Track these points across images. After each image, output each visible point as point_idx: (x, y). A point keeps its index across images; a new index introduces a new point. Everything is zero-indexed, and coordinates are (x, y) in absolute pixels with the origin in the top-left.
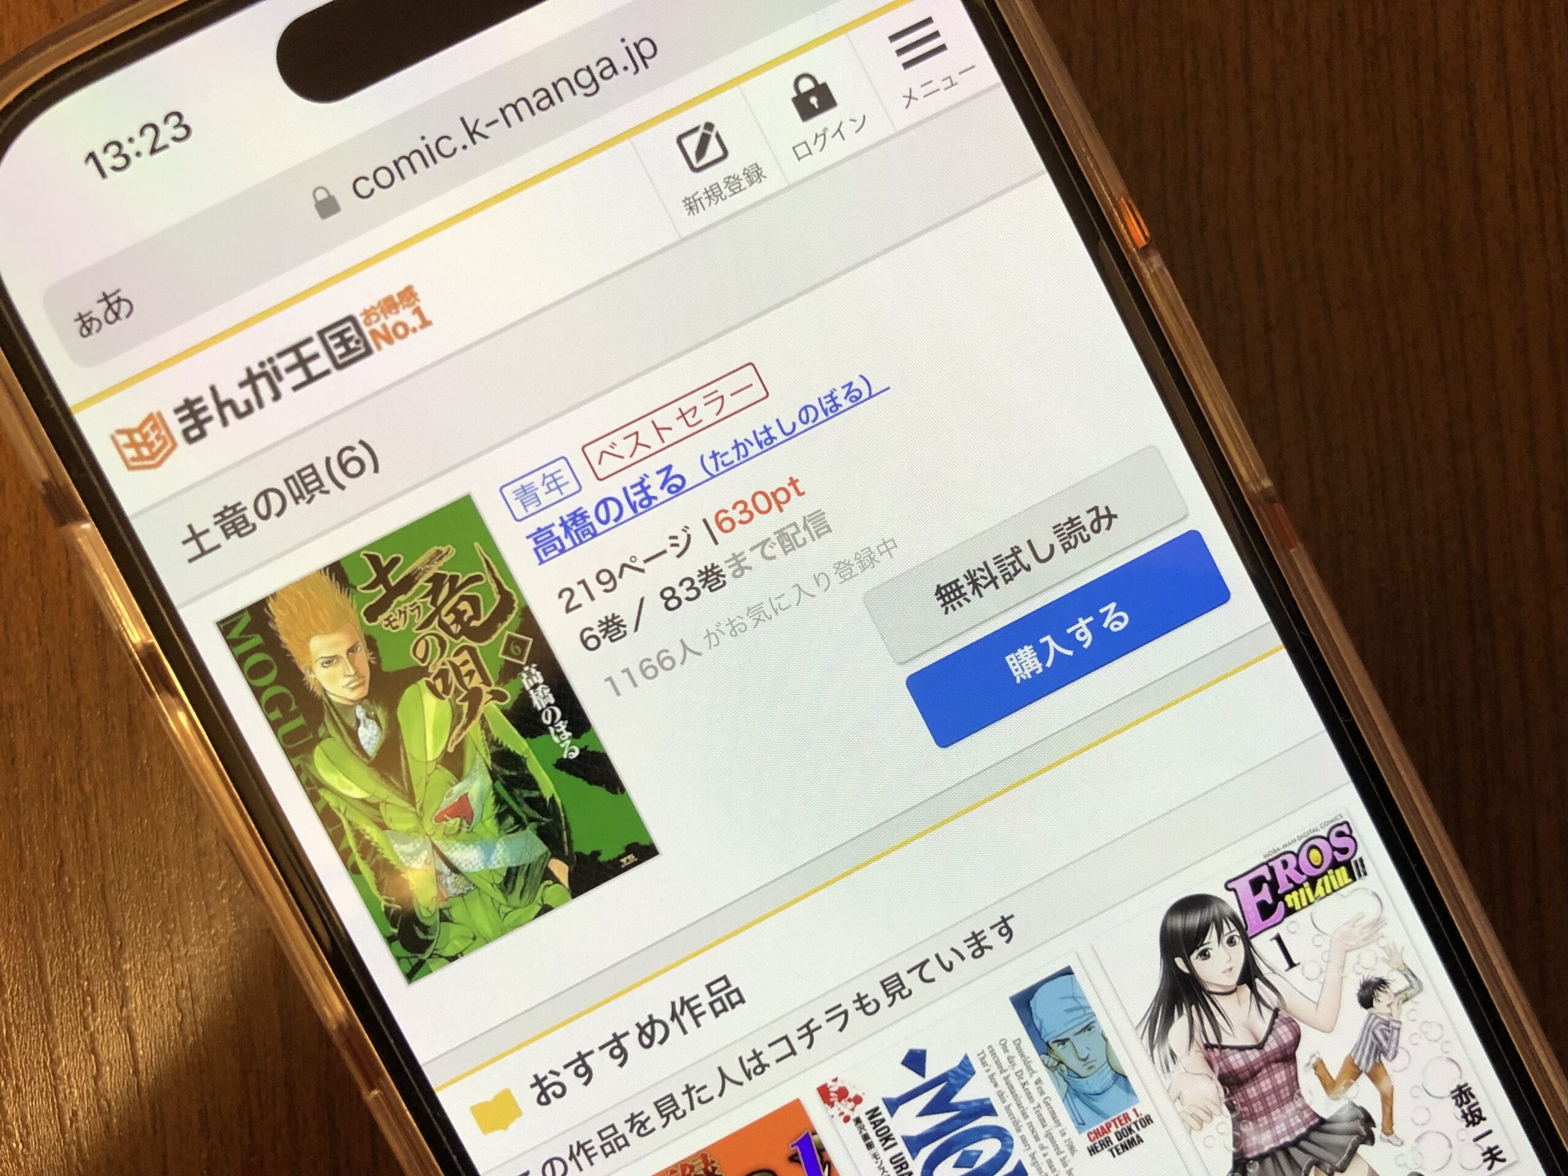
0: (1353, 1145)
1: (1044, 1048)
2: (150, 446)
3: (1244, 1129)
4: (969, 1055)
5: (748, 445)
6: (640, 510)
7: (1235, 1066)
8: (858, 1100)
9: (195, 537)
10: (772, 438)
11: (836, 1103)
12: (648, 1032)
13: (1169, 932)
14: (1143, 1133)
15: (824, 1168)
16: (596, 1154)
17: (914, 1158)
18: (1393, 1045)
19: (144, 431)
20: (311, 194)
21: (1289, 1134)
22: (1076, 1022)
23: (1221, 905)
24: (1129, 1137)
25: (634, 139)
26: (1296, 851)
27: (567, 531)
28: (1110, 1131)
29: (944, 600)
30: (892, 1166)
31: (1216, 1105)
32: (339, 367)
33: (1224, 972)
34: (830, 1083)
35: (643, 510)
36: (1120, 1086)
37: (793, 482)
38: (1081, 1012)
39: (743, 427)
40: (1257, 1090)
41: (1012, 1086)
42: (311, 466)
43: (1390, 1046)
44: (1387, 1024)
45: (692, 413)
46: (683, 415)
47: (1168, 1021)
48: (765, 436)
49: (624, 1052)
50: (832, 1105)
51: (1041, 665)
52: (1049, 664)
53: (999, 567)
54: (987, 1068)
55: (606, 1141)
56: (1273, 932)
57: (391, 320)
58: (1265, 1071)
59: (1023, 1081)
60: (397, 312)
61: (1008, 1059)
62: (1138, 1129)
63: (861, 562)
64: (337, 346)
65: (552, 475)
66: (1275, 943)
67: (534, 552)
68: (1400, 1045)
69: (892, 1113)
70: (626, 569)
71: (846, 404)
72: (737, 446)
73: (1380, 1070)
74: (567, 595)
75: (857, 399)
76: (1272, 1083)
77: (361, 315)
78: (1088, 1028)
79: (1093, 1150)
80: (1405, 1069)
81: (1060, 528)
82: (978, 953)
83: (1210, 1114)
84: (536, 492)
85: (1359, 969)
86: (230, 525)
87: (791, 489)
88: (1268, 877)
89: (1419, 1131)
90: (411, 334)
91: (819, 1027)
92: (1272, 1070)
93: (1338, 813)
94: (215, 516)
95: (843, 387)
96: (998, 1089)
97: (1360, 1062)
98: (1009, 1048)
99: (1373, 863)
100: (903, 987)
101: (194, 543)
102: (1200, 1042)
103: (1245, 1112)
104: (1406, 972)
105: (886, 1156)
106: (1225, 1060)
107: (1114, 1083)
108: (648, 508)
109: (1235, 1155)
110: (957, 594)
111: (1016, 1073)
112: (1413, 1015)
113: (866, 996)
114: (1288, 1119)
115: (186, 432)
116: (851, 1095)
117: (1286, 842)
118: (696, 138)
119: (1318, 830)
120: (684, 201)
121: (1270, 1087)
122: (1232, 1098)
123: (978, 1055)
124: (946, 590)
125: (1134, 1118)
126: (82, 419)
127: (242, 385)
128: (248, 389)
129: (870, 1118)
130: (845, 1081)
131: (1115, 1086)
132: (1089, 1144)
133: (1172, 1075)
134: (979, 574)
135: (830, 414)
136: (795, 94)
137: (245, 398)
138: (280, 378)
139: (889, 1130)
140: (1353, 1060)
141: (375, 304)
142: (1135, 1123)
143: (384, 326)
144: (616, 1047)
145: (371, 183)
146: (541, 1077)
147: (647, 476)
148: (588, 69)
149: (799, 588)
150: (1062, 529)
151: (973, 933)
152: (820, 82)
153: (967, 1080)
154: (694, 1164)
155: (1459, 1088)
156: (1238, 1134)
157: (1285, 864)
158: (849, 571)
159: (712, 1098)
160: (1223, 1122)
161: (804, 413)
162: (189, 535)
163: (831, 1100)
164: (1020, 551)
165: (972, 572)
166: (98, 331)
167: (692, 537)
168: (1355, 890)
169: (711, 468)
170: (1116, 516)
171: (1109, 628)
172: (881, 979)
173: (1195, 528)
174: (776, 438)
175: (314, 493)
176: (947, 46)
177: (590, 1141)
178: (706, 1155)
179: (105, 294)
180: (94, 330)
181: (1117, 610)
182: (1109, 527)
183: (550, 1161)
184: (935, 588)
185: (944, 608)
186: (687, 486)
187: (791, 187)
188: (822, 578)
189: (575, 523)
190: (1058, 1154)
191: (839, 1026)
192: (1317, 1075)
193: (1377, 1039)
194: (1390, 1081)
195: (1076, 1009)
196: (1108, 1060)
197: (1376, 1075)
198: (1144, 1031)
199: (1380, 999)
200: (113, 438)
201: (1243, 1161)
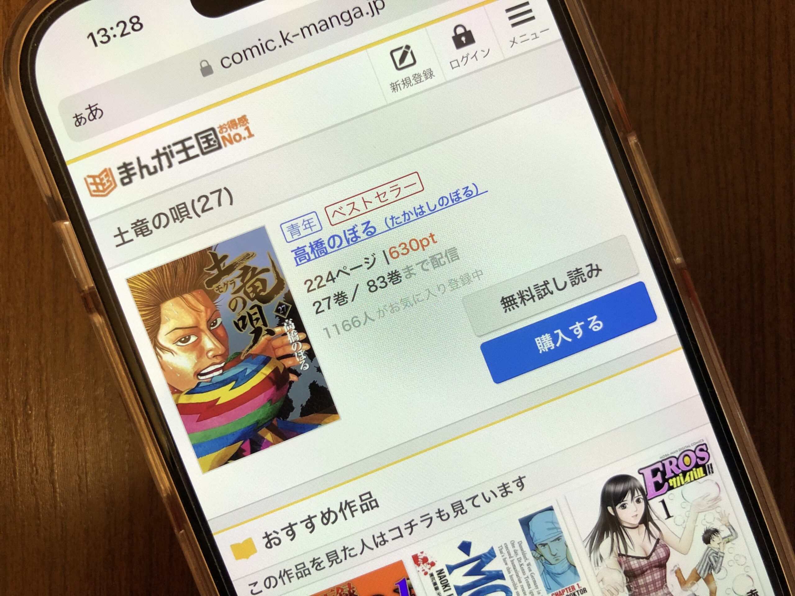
1: (534, 547)
2: (103, 185)
4: (494, 547)
5: (410, 214)
6: (351, 243)
7: (633, 567)
8: (433, 564)
9: (121, 234)
10: (423, 212)
11: (421, 565)
12: (326, 517)
13: (606, 493)
16: (293, 577)
18: (719, 565)
19: (101, 177)
20: (199, 63)
22: (553, 535)
23: (635, 481)
25: (368, 50)
26: (677, 456)
27: (313, 250)
28: (564, 594)
29: (505, 305)
31: (621, 586)
32: (204, 153)
33: (632, 517)
34: (419, 554)
35: (353, 243)
36: (572, 572)
37: (432, 236)
38: (555, 531)
39: (409, 205)
40: (644, 581)
41: (515, 566)
42: (184, 203)
43: (717, 565)
44: (717, 553)
45: (383, 195)
46: (378, 196)
47: (601, 539)
48: (420, 210)
49: (313, 526)
50: (419, 565)
51: (554, 345)
52: (558, 345)
53: (536, 291)
54: (502, 555)
55: (298, 571)
56: (661, 498)
57: (233, 132)
58: (649, 571)
59: (521, 563)
60: (237, 128)
61: (514, 551)
62: (579, 595)
63: (463, 280)
64: (204, 143)
65: (308, 220)
66: (661, 503)
67: (294, 259)
68: (722, 565)
69: (450, 573)
70: (340, 273)
71: (464, 197)
72: (405, 214)
73: (710, 578)
74: (309, 283)
75: (470, 195)
76: (652, 578)
77: (218, 128)
78: (558, 539)
80: (725, 578)
81: (570, 273)
82: (505, 494)
83: (618, 591)
84: (299, 228)
85: (705, 523)
86: (139, 230)
87: (430, 239)
88: (661, 469)
90: (243, 141)
91: (417, 524)
92: (653, 571)
93: (701, 439)
94: (132, 224)
95: (463, 189)
96: (506, 566)
97: (700, 573)
98: (515, 545)
99: (717, 467)
100: (463, 508)
101: (120, 237)
102: (616, 552)
103: (636, 592)
104: (729, 527)
105: (444, 595)
106: (628, 563)
107: (569, 569)
108: (355, 242)
110: (513, 302)
111: (518, 559)
112: (731, 550)
113: (443, 511)
115: (122, 180)
116: (430, 561)
117: (673, 451)
118: (400, 53)
119: (690, 447)
120: (391, 85)
121: (651, 580)
122: (630, 584)
123: (499, 547)
124: (507, 300)
125: (577, 589)
126: (70, 167)
127: (153, 158)
128: (156, 160)
129: (438, 574)
130: (427, 554)
131: (569, 571)
133: (601, 568)
134: (525, 293)
135: (455, 202)
136: (453, 35)
137: (154, 165)
138: (173, 156)
139: (447, 581)
140: (697, 571)
141: (226, 123)
142: (577, 591)
143: (229, 135)
144: (309, 523)
145: (230, 61)
146: (269, 533)
147: (356, 225)
148: (348, 12)
149: (429, 292)
150: (572, 274)
151: (503, 484)
152: (468, 29)
153: (492, 559)
154: (343, 588)
155: (752, 591)
157: (671, 463)
158: (456, 285)
159: (356, 555)
162: (118, 233)
163: (419, 562)
165: (521, 292)
166: (84, 124)
167: (376, 260)
168: (706, 480)
169: (390, 224)
170: (601, 270)
171: (591, 329)
172: (452, 503)
173: (642, 281)
174: (425, 212)
175: (184, 217)
176: (535, 17)
177: (291, 570)
178: (350, 584)
179: (89, 105)
180: (82, 124)
181: (597, 320)
182: (597, 276)
183: (269, 578)
184: (501, 299)
185: (505, 309)
186: (376, 233)
187: (447, 82)
188: (442, 288)
189: (317, 246)
191: (427, 525)
192: (676, 576)
193: (711, 561)
194: (715, 585)
195: (553, 529)
196: (567, 557)
197: (708, 580)
198: (587, 544)
199: (714, 540)
200: (85, 179)
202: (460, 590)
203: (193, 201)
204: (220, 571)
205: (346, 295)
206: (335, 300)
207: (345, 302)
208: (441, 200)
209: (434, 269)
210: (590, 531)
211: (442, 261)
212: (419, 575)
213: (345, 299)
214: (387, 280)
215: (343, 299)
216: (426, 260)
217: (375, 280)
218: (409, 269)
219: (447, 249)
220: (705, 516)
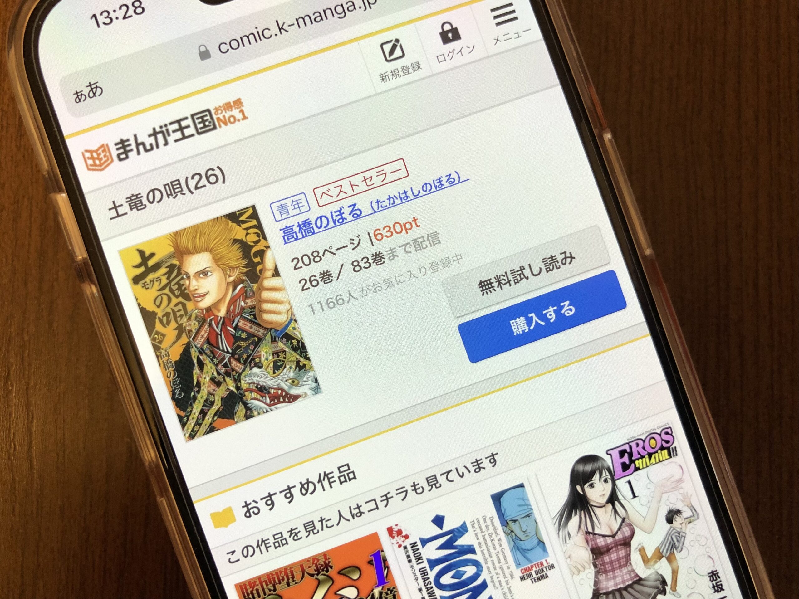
0: (655, 594)
1: (505, 523)
2: (100, 160)
3: (600, 578)
4: (466, 522)
5: (394, 198)
6: (337, 224)
7: (600, 544)
8: (407, 537)
9: (115, 207)
10: (407, 197)
11: (396, 537)
12: (305, 488)
13: (575, 471)
14: (549, 573)
15: (385, 570)
16: (270, 546)
17: (431, 570)
18: (681, 545)
19: (99, 152)
20: (198, 48)
21: (623, 583)
22: (523, 512)
23: (603, 461)
24: (542, 574)
25: (359, 42)
26: (643, 439)
27: (300, 229)
28: (532, 570)
29: (483, 288)
31: (587, 563)
32: (199, 133)
34: (394, 527)
35: (339, 224)
36: (540, 547)
37: (415, 220)
38: (526, 507)
39: (394, 190)
40: (609, 559)
41: (486, 540)
42: (178, 180)
43: (679, 545)
44: (679, 533)
45: (370, 179)
46: (365, 180)
47: (569, 517)
48: (404, 195)
49: (292, 496)
50: (393, 537)
51: (528, 327)
52: (532, 328)
53: (513, 276)
54: (474, 529)
55: (276, 540)
56: (627, 479)
57: (228, 114)
58: (614, 549)
59: (492, 539)
60: (232, 111)
61: (486, 526)
62: (547, 571)
63: (443, 264)
65: (297, 201)
66: (627, 484)
67: (282, 237)
68: (684, 545)
69: (423, 546)
70: (326, 252)
71: (447, 184)
72: (390, 198)
73: (672, 557)
74: (296, 261)
75: (453, 183)
76: (617, 555)
78: (528, 516)
79: (522, 578)
80: (686, 558)
81: (545, 260)
82: (478, 470)
83: (584, 568)
84: (288, 208)
85: (669, 504)
86: (134, 204)
87: (413, 223)
88: (628, 450)
89: (690, 591)
90: (237, 123)
91: (392, 497)
92: (618, 549)
93: (667, 422)
94: (127, 198)
95: (446, 176)
96: (478, 541)
97: (663, 551)
98: (487, 521)
99: (681, 450)
100: (437, 483)
101: (114, 210)
102: (584, 530)
103: (601, 569)
104: (691, 508)
105: (417, 568)
106: (595, 541)
108: (342, 223)
109: (594, 590)
110: (490, 286)
111: (489, 534)
112: (693, 531)
113: (418, 484)
114: (623, 575)
115: (119, 155)
116: (404, 534)
117: (639, 434)
118: (389, 46)
119: (656, 430)
120: (380, 75)
121: (616, 558)
122: (596, 561)
123: (471, 522)
124: (484, 284)
125: (545, 564)
126: (69, 142)
127: (150, 136)
128: (153, 138)
129: (412, 547)
130: (402, 527)
131: (538, 547)
132: (521, 575)
133: (568, 545)
134: (502, 277)
135: (438, 189)
136: (441, 31)
137: (150, 142)
138: (169, 135)
139: (420, 555)
140: (660, 549)
141: (221, 105)
142: (546, 567)
143: (224, 117)
144: (288, 493)
145: (228, 47)
146: (248, 503)
147: (343, 208)
148: (342, 5)
149: (411, 273)
150: (547, 261)
151: (476, 460)
152: (454, 27)
153: (463, 534)
154: (319, 558)
155: (713, 572)
156: (597, 580)
157: (637, 445)
158: (437, 267)
159: (333, 526)
161: (425, 187)
162: (113, 206)
163: (393, 535)
165: (499, 276)
166: (84, 101)
167: (361, 241)
168: (670, 462)
169: (376, 208)
170: (574, 258)
171: (564, 314)
172: (427, 477)
173: (613, 270)
174: (409, 197)
175: (178, 194)
176: (518, 18)
177: (268, 539)
178: (326, 555)
179: (90, 83)
180: (82, 100)
181: (569, 305)
182: (570, 263)
183: (247, 547)
184: (479, 282)
185: (482, 292)
186: (362, 215)
187: (433, 75)
188: (423, 269)
189: (305, 226)
190: (504, 578)
191: (402, 498)
192: (640, 554)
193: (673, 540)
194: (677, 564)
195: (523, 505)
196: (536, 534)
197: (670, 559)
198: (556, 521)
199: (677, 520)
200: (83, 154)
201: (597, 594)
202: (433, 563)
203: (187, 178)
204: (199, 538)
205: (331, 274)
206: (320, 278)
207: (330, 280)
209: (417, 251)
210: (559, 509)
211: (424, 244)
212: (393, 547)
213: (331, 278)
214: (371, 261)
215: (328, 278)
216: (409, 243)
217: (360, 260)
218: (392, 251)
219: (429, 233)
220: (668, 497)
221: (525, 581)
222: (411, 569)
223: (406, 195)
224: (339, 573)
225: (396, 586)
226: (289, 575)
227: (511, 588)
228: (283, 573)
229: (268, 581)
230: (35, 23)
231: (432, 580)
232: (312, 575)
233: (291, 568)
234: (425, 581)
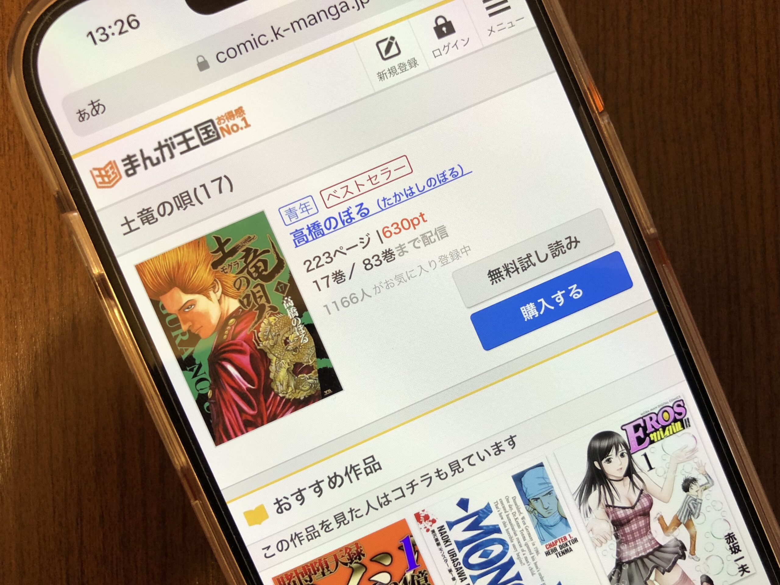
0: (675, 559)
1: (527, 502)
2: (109, 177)
3: (622, 548)
4: (490, 503)
5: (400, 195)
6: (346, 224)
7: (620, 516)
8: (434, 521)
9: (128, 223)
10: (413, 193)
11: (423, 522)
12: (333, 481)
13: (592, 448)
14: (573, 546)
15: (415, 554)
16: (303, 539)
17: (459, 552)
18: (698, 511)
19: (106, 169)
20: (196, 59)
21: (644, 551)
22: (544, 490)
23: (618, 437)
24: (566, 548)
25: (355, 42)
26: (657, 412)
27: (310, 232)
28: (556, 545)
29: (492, 278)
30: (449, 555)
31: (609, 535)
32: (203, 144)
33: (618, 470)
34: (421, 512)
35: (348, 224)
36: (563, 523)
37: (422, 215)
38: (546, 485)
39: (399, 187)
40: (630, 529)
41: (510, 519)
42: (187, 192)
43: (696, 511)
44: (695, 500)
45: (375, 178)
46: (370, 179)
47: (589, 492)
49: (321, 490)
50: (421, 523)
51: (538, 313)
52: (542, 313)
53: (520, 263)
54: (498, 510)
55: (308, 534)
56: (643, 452)
57: (230, 123)
58: (634, 520)
59: (516, 517)
60: (234, 119)
61: (509, 506)
62: (571, 544)
63: (452, 256)
64: (203, 134)
65: (304, 204)
66: (644, 457)
67: (293, 242)
68: (701, 511)
69: (450, 529)
70: (337, 252)
71: (451, 178)
72: (395, 195)
73: (690, 523)
74: (308, 263)
75: (456, 176)
76: (637, 526)
77: (216, 119)
78: (549, 493)
79: (548, 554)
80: (703, 523)
82: (498, 453)
83: (606, 539)
84: (297, 212)
85: (684, 473)
86: (145, 218)
87: (420, 218)
88: (642, 425)
89: (708, 554)
90: (240, 131)
91: (417, 484)
92: (638, 519)
93: (678, 395)
94: (138, 213)
95: (449, 170)
96: (503, 521)
97: (681, 519)
98: (510, 501)
99: (694, 420)
100: (460, 467)
101: (127, 226)
102: (603, 503)
103: (623, 539)
104: (706, 475)
105: (446, 550)
106: (615, 513)
107: (561, 521)
108: (350, 223)
109: (617, 560)
110: (499, 275)
111: (512, 513)
112: (708, 497)
113: (441, 470)
114: (644, 544)
115: (127, 171)
116: (431, 519)
117: (652, 408)
118: (385, 44)
119: (668, 403)
120: (378, 74)
121: (636, 528)
122: (617, 532)
123: (495, 503)
124: (493, 273)
125: (569, 539)
126: (76, 161)
127: (156, 150)
128: (158, 152)
129: (439, 531)
130: (428, 512)
131: (561, 523)
132: (546, 550)
133: (590, 519)
134: (510, 266)
135: (442, 183)
136: (435, 25)
137: (157, 156)
138: (174, 148)
139: (448, 537)
140: (677, 517)
141: (223, 114)
142: (569, 541)
143: (227, 126)
144: (317, 487)
145: (225, 56)
146: (279, 499)
147: (350, 207)
148: (335, 7)
149: (421, 268)
150: (552, 246)
151: (496, 443)
152: (448, 20)
153: (489, 515)
154: (351, 548)
155: (729, 535)
156: (619, 550)
157: (651, 419)
158: (446, 261)
159: (362, 516)
160: (611, 544)
162: (125, 222)
163: (421, 520)
164: (531, 256)
165: (507, 265)
166: (88, 119)
167: (371, 239)
168: (684, 433)
169: (382, 206)
170: (579, 242)
171: (572, 297)
172: (449, 462)
173: (618, 251)
174: (415, 193)
175: (187, 205)
176: (511, 7)
177: (301, 533)
178: (358, 544)
179: (92, 101)
180: (86, 119)
181: (577, 288)
182: (575, 247)
183: (281, 541)
184: (488, 272)
185: (491, 282)
186: (370, 214)
187: (430, 70)
188: (433, 264)
189: (314, 228)
190: (530, 554)
191: (427, 484)
192: (659, 523)
193: (690, 507)
194: (695, 529)
195: (544, 484)
196: (558, 510)
197: (688, 525)
198: (577, 496)
199: (692, 488)
200: (91, 172)
201: (620, 563)
202: (461, 545)
203: (195, 189)
204: (234, 537)
205: (343, 274)
206: (333, 278)
207: (343, 280)
208: (429, 181)
209: (425, 246)
210: (579, 485)
211: (432, 239)
212: (421, 532)
213: (343, 278)
214: (381, 258)
215: (341, 277)
216: (417, 238)
217: (370, 258)
218: (401, 248)
219: (436, 227)
220: (684, 466)
221: (550, 556)
222: (440, 551)
223: (411, 191)
224: (371, 560)
225: (427, 569)
226: (324, 565)
227: (537, 564)
228: (318, 564)
229: (304, 572)
230: (33, 45)
231: (461, 560)
232: (346, 564)
233: (325, 559)
234: (454, 562)
